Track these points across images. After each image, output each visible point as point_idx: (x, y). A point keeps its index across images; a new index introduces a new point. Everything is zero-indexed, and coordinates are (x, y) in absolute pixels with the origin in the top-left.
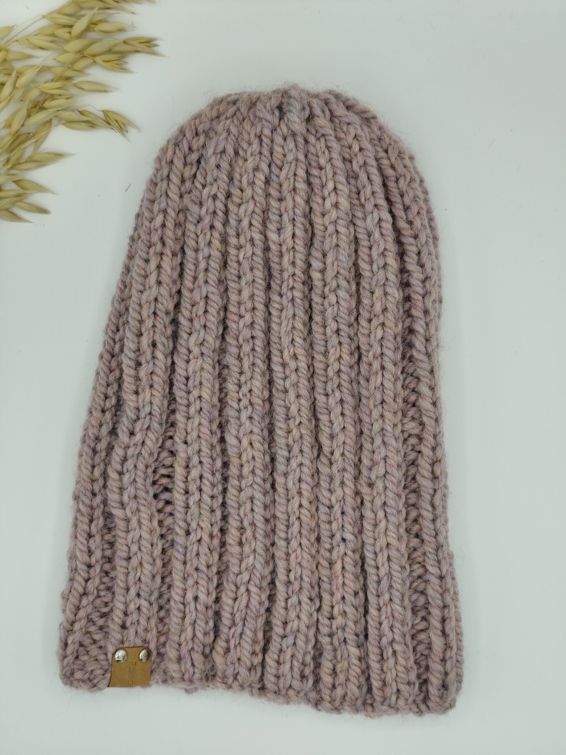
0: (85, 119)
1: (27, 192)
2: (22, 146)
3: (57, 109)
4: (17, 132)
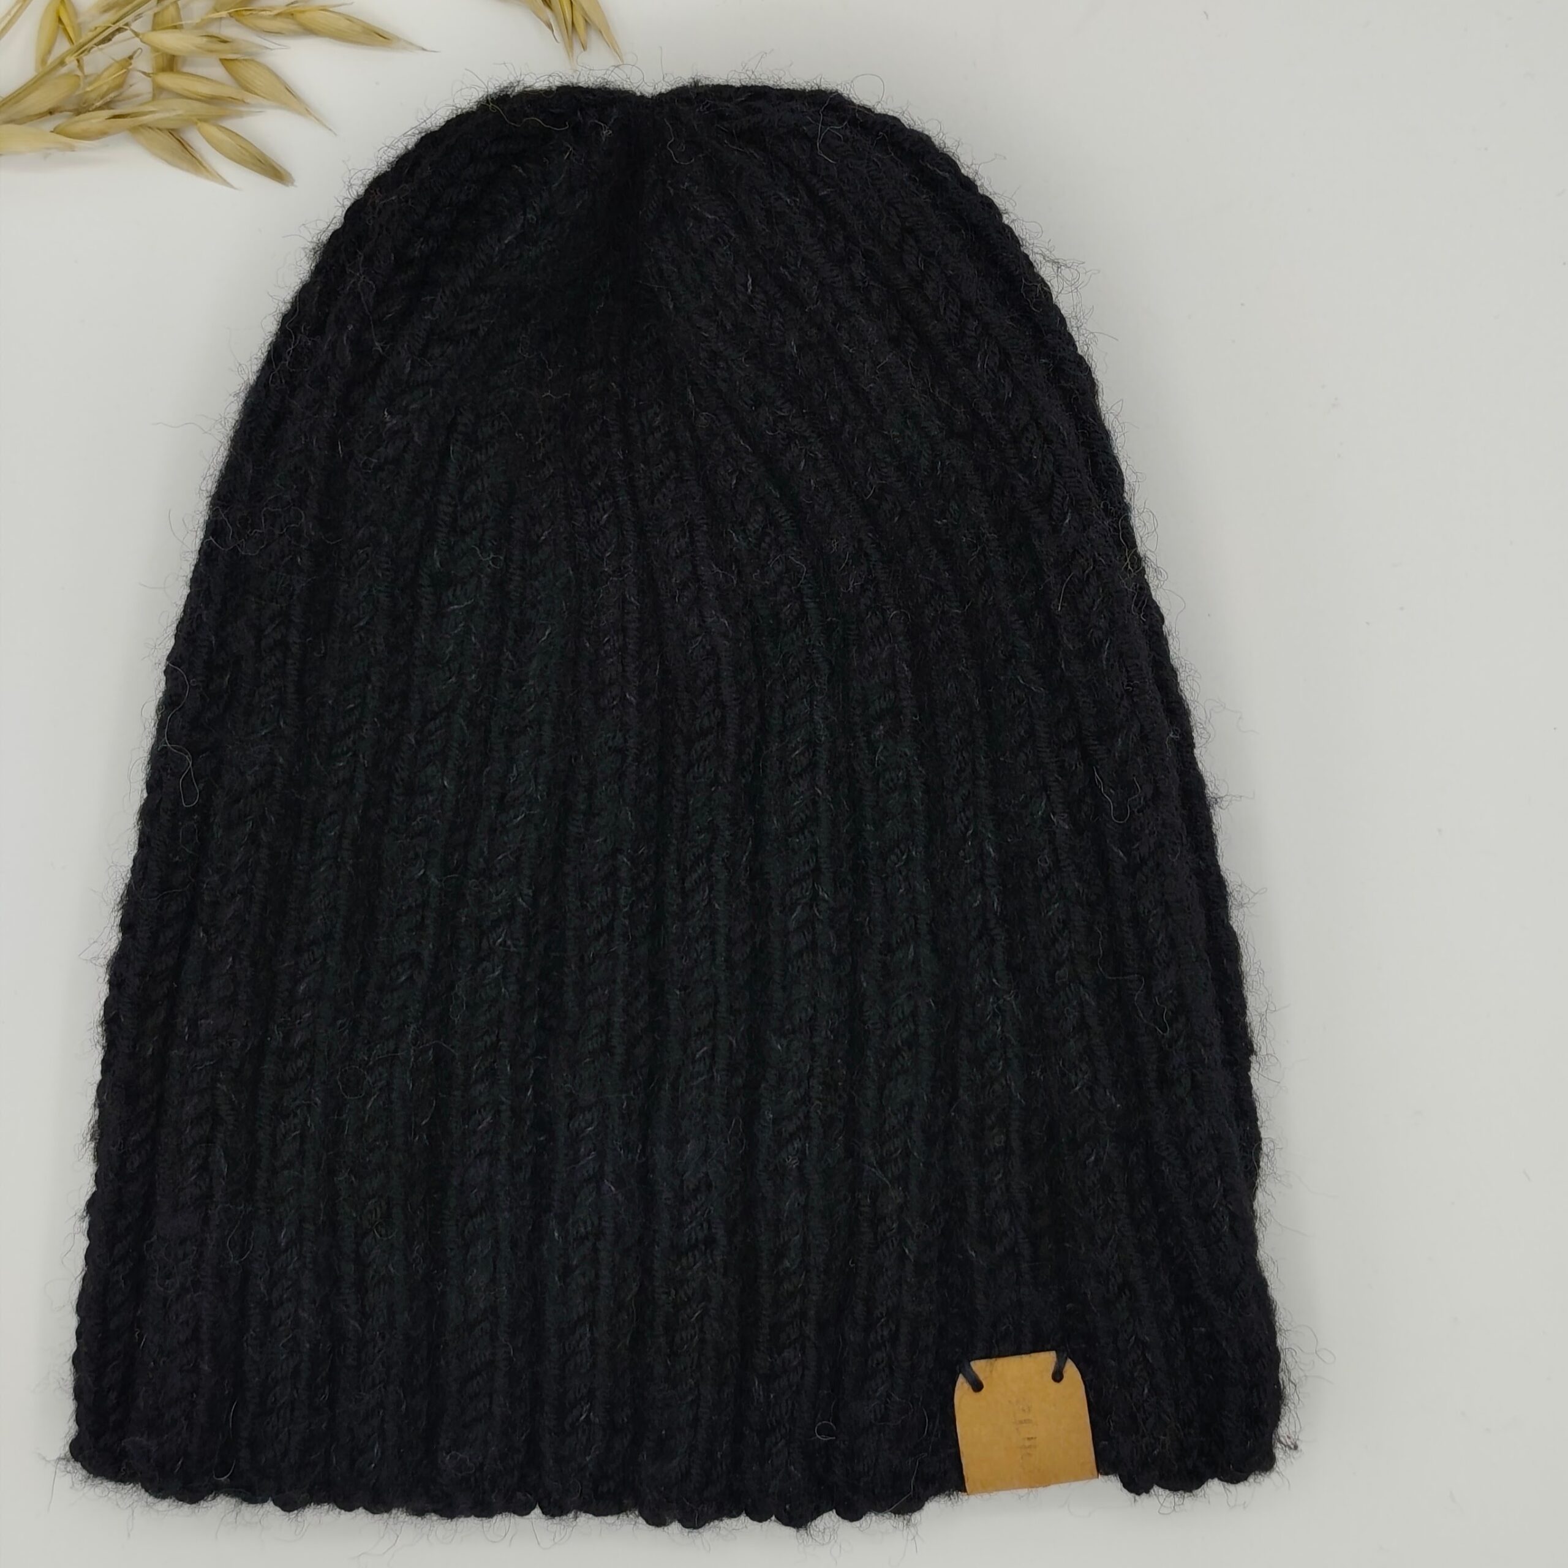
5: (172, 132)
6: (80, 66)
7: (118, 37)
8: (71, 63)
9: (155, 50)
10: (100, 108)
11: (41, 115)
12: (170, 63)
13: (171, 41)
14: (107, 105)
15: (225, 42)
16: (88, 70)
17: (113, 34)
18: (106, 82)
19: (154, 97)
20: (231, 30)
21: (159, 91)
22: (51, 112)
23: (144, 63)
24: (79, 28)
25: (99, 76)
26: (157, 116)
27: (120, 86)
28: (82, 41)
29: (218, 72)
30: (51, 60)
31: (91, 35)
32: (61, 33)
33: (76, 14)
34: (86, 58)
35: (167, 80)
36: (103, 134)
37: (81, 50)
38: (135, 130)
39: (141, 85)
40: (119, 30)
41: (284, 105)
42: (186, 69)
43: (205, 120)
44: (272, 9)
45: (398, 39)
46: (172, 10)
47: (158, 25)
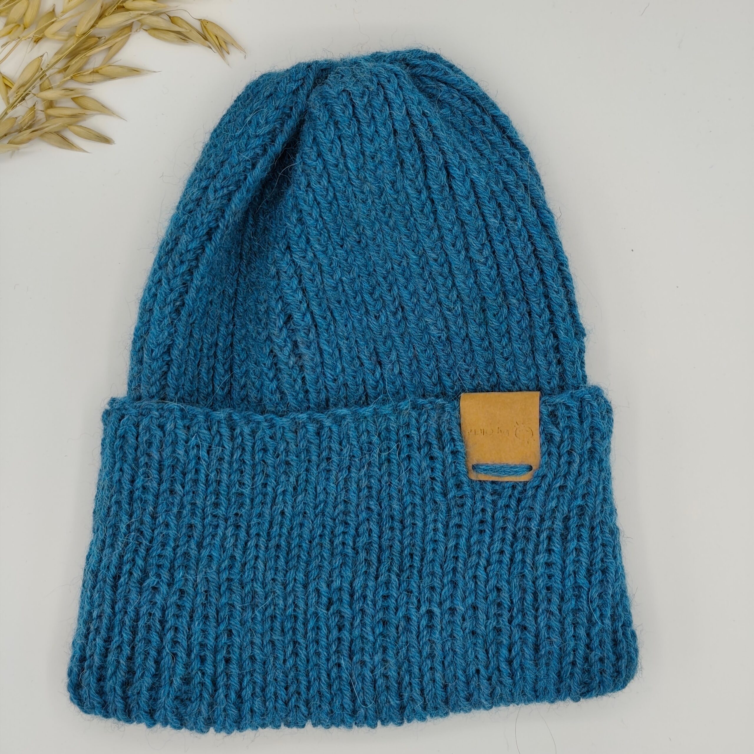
0: (177, 29)
1: (88, 112)
2: (89, 54)
3: (141, 12)
4: (84, 34)
5: (57, 133)
6: (14, 113)
9: (44, 100)
10: (26, 129)
11: (3, 137)
12: (51, 104)
13: (49, 95)
14: (30, 127)
15: (72, 90)
16: (17, 114)
17: (25, 97)
18: (27, 117)
19: (47, 120)
20: (72, 85)
21: (49, 117)
22: (6, 135)
23: (40, 107)
25: (23, 116)
26: (50, 128)
27: (34, 117)
29: (72, 104)
34: (16, 110)
35: (51, 112)
36: (30, 140)
37: (12, 106)
38: (42, 136)
39: (41, 116)
40: (27, 95)
41: (102, 112)
42: (58, 106)
43: (70, 125)
44: (88, 71)
45: (144, 70)
46: (47, 81)
47: (42, 90)
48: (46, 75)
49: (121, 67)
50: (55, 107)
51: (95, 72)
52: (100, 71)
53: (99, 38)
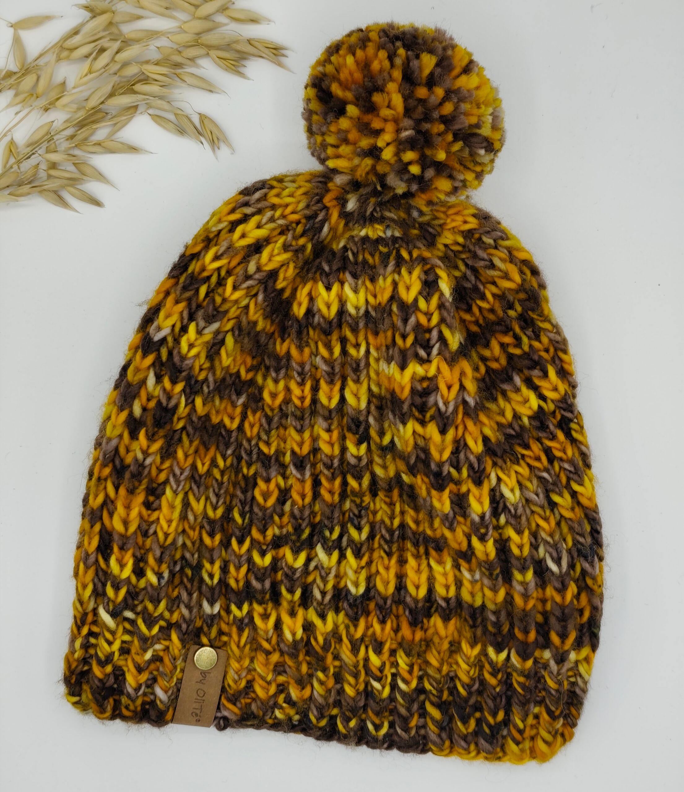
1: (85, 178)
2: (95, 126)
4: (93, 108)
5: (55, 192)
6: (19, 168)
7: (33, 156)
8: (15, 167)
9: (48, 161)
10: (26, 184)
11: (5, 188)
12: (54, 166)
13: (54, 157)
14: (30, 183)
15: (74, 156)
16: (22, 170)
17: (31, 155)
18: (30, 173)
19: (48, 179)
20: (76, 152)
21: (49, 177)
22: (8, 187)
23: (43, 166)
24: (18, 153)
25: (26, 172)
26: (49, 186)
27: (35, 175)
28: (19, 158)
29: (72, 168)
30: (8, 166)
31: (22, 156)
32: (12, 156)
33: (17, 148)
34: (21, 165)
35: (53, 172)
36: (28, 194)
37: (19, 162)
38: (41, 192)
39: (42, 174)
40: (33, 154)
41: (99, 180)
42: (60, 168)
43: (68, 186)
44: (92, 142)
45: (142, 150)
46: (53, 145)
47: (48, 151)
48: (53, 139)
49: (122, 143)
50: (57, 169)
51: (98, 144)
52: (102, 144)
53: (107, 113)
